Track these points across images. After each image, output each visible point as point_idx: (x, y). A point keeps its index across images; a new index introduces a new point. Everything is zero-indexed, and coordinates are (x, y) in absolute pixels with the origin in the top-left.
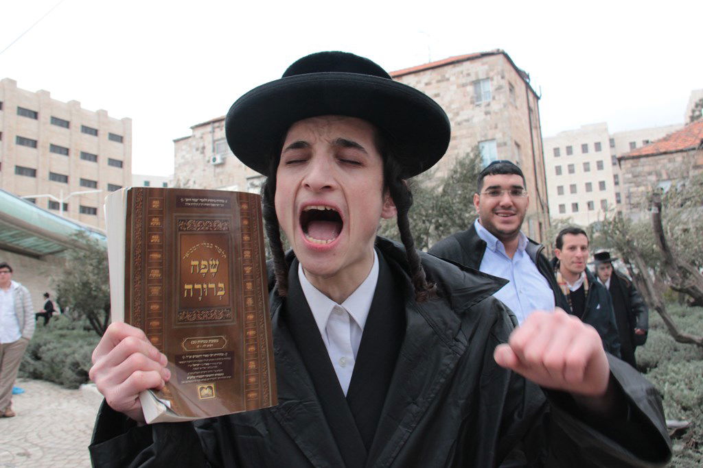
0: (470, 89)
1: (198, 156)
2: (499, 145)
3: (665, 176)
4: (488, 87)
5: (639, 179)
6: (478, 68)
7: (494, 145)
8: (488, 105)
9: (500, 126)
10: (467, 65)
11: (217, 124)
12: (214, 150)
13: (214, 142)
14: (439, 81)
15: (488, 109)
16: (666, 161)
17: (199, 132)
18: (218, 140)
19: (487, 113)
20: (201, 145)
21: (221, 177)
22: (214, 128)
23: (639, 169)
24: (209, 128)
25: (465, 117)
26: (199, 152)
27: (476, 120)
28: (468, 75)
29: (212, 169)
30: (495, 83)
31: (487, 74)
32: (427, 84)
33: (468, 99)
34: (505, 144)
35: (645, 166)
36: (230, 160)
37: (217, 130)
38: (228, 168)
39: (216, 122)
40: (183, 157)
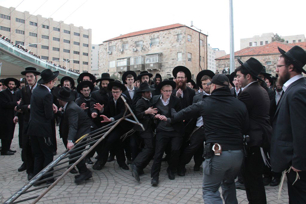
0: (176, 36)
1: (105, 51)
2: (182, 54)
3: (227, 66)
4: (181, 36)
5: (220, 66)
6: (179, 30)
7: (181, 54)
8: (181, 42)
9: (183, 48)
10: (176, 29)
11: (110, 42)
12: (109, 50)
13: (109, 47)
14: (168, 34)
15: (181, 43)
16: (227, 61)
17: (105, 44)
19: (180, 44)
20: (106, 48)
21: (111, 58)
22: (109, 43)
23: (220, 63)
24: (108, 43)
25: (175, 45)
27: (177, 46)
28: (176, 32)
29: (108, 55)
30: (183, 35)
31: (181, 32)
32: (165, 34)
33: (176, 40)
34: (184, 54)
35: (222, 62)
36: (113, 53)
37: (110, 43)
38: (113, 55)
39: (110, 41)
40: (101, 50)
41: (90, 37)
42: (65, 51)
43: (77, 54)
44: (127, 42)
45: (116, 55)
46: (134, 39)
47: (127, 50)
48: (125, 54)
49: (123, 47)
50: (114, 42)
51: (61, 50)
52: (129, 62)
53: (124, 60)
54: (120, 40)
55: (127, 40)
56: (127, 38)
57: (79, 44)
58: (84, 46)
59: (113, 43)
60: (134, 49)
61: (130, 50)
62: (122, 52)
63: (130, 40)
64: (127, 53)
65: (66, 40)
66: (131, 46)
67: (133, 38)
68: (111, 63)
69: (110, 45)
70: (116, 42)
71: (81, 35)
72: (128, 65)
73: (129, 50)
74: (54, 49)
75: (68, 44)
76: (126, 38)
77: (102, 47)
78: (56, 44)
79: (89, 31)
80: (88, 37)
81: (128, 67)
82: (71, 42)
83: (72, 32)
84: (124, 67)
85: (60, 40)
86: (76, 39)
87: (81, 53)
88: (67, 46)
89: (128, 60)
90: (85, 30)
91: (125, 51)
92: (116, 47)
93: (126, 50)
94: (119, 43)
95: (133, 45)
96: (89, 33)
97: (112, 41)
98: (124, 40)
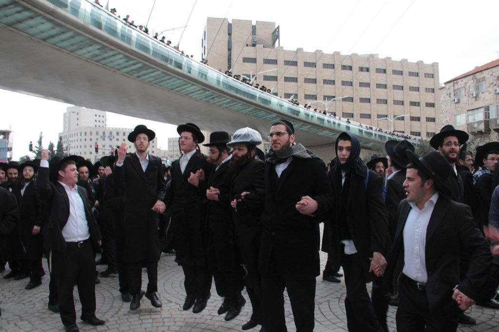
1: (448, 98)
11: (455, 82)
12: (454, 95)
13: (454, 91)
17: (448, 86)
18: (456, 90)
20: (449, 92)
21: (458, 109)
22: (454, 84)
24: (452, 84)
26: (448, 96)
29: (454, 105)
36: (461, 100)
37: (456, 84)
38: (461, 104)
39: (455, 80)
40: (444, 97)
41: (435, 76)
42: (396, 102)
43: (415, 105)
44: (484, 79)
45: (466, 103)
46: (495, 72)
47: (485, 92)
48: (482, 99)
49: (477, 88)
50: (462, 81)
51: (389, 102)
52: (487, 115)
53: (479, 110)
54: (472, 76)
55: (482, 76)
56: (483, 72)
57: (418, 89)
58: (426, 92)
59: (461, 83)
60: (496, 90)
61: (490, 93)
62: (477, 97)
63: (488, 74)
64: (484, 98)
65: (397, 86)
66: (492, 86)
67: (494, 70)
68: (458, 117)
69: (456, 87)
70: (465, 80)
71: (420, 74)
72: (486, 118)
73: (487, 93)
74: (379, 101)
75: (400, 91)
76: (481, 71)
77: (444, 92)
78: (382, 94)
79: (435, 66)
80: (432, 76)
81: (487, 123)
82: (405, 88)
83: (406, 72)
84: (479, 123)
85: (388, 86)
86: (413, 82)
87: (423, 104)
88: (398, 95)
89: (485, 110)
90: (427, 66)
91: (480, 95)
92: (465, 89)
93: (482, 93)
94: (470, 81)
95: (495, 83)
96: (434, 69)
97: (458, 81)
98: (478, 76)
